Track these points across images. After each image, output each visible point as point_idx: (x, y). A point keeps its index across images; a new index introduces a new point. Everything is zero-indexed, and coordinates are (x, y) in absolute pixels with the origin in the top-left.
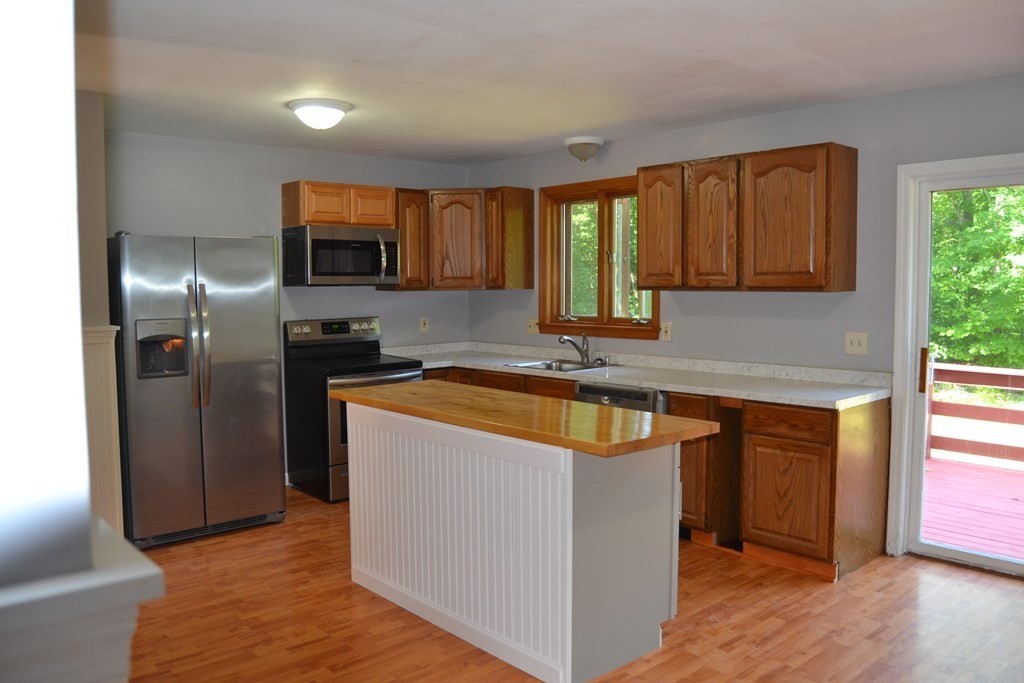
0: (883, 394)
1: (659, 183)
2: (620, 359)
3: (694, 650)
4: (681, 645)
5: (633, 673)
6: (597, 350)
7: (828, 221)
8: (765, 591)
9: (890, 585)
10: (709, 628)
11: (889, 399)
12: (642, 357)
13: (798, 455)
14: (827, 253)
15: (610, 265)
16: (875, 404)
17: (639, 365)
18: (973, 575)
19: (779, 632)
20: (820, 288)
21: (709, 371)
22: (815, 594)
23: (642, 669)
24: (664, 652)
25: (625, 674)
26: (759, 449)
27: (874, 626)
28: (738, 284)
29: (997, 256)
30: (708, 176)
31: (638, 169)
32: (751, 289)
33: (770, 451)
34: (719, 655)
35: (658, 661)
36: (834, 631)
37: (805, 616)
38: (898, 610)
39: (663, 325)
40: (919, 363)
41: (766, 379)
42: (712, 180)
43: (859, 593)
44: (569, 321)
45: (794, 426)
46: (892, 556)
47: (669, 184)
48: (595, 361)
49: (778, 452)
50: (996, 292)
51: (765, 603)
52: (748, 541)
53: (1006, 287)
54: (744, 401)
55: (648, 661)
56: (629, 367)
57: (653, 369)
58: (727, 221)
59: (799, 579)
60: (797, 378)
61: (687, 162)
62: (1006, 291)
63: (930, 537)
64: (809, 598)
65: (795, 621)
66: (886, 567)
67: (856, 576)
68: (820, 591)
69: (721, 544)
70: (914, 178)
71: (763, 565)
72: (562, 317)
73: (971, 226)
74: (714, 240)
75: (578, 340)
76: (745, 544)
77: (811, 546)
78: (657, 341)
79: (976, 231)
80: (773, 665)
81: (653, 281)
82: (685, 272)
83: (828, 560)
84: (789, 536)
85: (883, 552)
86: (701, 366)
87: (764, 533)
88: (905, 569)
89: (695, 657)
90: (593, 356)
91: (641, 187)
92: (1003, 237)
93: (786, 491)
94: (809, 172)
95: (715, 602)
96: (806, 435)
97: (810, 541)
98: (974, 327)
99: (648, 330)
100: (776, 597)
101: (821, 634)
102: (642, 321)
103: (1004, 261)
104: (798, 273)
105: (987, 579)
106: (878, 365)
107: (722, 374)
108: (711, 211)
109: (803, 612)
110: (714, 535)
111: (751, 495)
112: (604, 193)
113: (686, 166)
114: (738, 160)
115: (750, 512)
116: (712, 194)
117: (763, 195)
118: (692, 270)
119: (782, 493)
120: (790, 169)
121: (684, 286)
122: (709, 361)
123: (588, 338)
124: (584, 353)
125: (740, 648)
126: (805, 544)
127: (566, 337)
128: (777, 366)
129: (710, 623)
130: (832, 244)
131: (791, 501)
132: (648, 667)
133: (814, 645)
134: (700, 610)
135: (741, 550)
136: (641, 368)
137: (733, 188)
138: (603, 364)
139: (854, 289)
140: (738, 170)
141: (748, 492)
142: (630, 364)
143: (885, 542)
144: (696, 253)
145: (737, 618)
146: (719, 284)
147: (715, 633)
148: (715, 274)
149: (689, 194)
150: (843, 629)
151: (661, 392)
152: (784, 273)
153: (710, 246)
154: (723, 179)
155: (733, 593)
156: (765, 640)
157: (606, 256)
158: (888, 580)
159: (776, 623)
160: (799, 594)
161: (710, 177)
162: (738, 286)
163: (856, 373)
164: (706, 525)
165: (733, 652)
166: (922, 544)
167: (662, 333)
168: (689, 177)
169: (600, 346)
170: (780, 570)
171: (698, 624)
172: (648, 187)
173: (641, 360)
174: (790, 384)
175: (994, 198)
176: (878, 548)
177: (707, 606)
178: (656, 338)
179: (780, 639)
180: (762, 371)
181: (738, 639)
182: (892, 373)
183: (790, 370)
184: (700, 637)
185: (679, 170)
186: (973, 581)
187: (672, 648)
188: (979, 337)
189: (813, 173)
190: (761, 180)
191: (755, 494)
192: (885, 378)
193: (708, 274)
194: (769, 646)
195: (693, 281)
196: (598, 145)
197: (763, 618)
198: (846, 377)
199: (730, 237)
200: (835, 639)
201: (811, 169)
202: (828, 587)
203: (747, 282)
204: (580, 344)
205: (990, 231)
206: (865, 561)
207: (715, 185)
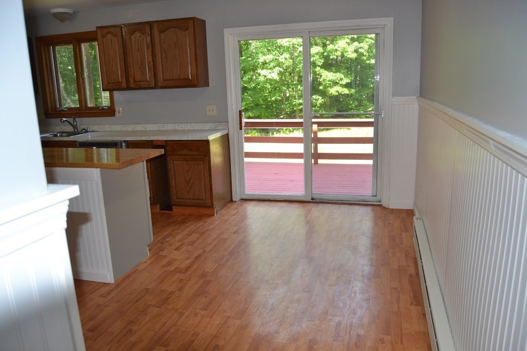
0: (225, 132)
1: (109, 35)
2: (95, 128)
3: (164, 253)
4: (157, 253)
5: (140, 268)
6: (81, 125)
7: (196, 54)
8: (187, 225)
9: (237, 212)
10: (167, 244)
11: (228, 134)
12: (107, 126)
13: (193, 162)
14: (197, 70)
15: (83, 79)
16: (222, 137)
17: (106, 130)
18: (267, 203)
19: (198, 239)
20: (194, 86)
21: (144, 129)
22: (209, 222)
23: (143, 266)
24: (151, 257)
25: (137, 270)
26: (175, 162)
27: (235, 229)
28: (155, 85)
29: (254, 71)
30: (135, 31)
31: (96, 27)
32: (162, 88)
33: (181, 162)
34: (176, 253)
35: (149, 262)
36: (220, 234)
37: (206, 230)
38: (243, 221)
39: (117, 109)
40: (238, 117)
41: (172, 130)
42: (138, 34)
43: (226, 217)
44: (63, 110)
45: (190, 150)
46: (235, 201)
47: (115, 36)
48: (82, 130)
49: (185, 162)
50: (255, 88)
51: (189, 229)
52: (174, 205)
53: (259, 85)
54: (165, 141)
55: (146, 262)
56: (101, 131)
57: (114, 131)
58: (147, 55)
59: (200, 217)
60: (186, 128)
61: (124, 25)
62: (259, 87)
63: (249, 191)
64: (206, 224)
65: (203, 233)
66: (234, 206)
67: (223, 212)
68: (210, 220)
69: (161, 209)
70: (231, 35)
71: (183, 215)
72: (58, 108)
73: (242, 57)
74: (141, 64)
75: (71, 120)
76: (173, 207)
77: (204, 202)
78: (114, 117)
79: (244, 59)
80: (200, 251)
81: (111, 87)
82: (128, 81)
83: (211, 207)
84: (193, 199)
85: (232, 201)
86: (139, 128)
87: (182, 200)
88: (242, 205)
89: (165, 256)
90: (80, 128)
91: (99, 37)
92: (256, 62)
93: (190, 179)
94: (186, 31)
95: (167, 233)
96: (196, 153)
97: (203, 200)
98: (246, 104)
99: (110, 112)
100: (191, 226)
101: (215, 236)
102: (105, 108)
103: (257, 73)
104: (184, 79)
105: (273, 204)
106: (222, 120)
107: (150, 130)
108: (138, 50)
109: (205, 229)
110: (158, 206)
111: (174, 184)
112: (76, 40)
113: (123, 26)
114: (150, 24)
115: (174, 191)
116: (138, 41)
117: (164, 42)
118: (131, 80)
119: (188, 181)
120: (177, 29)
121: (128, 88)
122: (142, 125)
123: (76, 119)
124: (75, 127)
125: (183, 248)
126: (201, 201)
127: (64, 119)
128: (176, 124)
129: (167, 242)
130: (199, 65)
131: (192, 184)
132: (146, 264)
133: (214, 240)
134: (161, 238)
135: (172, 210)
136: (108, 131)
137: (149, 39)
138: (87, 132)
139: (209, 86)
140: (151, 29)
141: (173, 183)
142: (102, 130)
143: (232, 196)
144: (132, 71)
145: (178, 237)
146: (146, 86)
147: (171, 245)
148: (143, 81)
149: (126, 41)
150: (224, 232)
151: (124, 141)
152: (177, 79)
153: (139, 67)
154: (143, 33)
155: (173, 228)
156: (193, 243)
157: (80, 75)
158: (236, 211)
159: (195, 236)
160: (202, 223)
161: (137, 32)
162: (156, 87)
163: (213, 124)
164: (154, 202)
165: (181, 251)
166: (247, 194)
167: (117, 113)
168: (125, 32)
169: (83, 122)
170: (190, 215)
171: (162, 243)
172: (103, 37)
173: (107, 128)
174: (184, 132)
175: (251, 43)
176: (230, 199)
177: (164, 236)
178: (114, 115)
179: (199, 241)
180: (169, 127)
181: (182, 245)
182: (228, 122)
183: (183, 125)
184: (165, 248)
185: (120, 28)
186: (268, 205)
187: (154, 255)
188: (249, 108)
189: (187, 32)
190: (163, 35)
191: (175, 183)
192: (225, 125)
193: (140, 81)
194: (195, 245)
195: (132, 85)
196: (70, 14)
197: (189, 235)
198: (209, 126)
199: (149, 63)
200: (221, 236)
201: (186, 29)
202: (213, 218)
203: (160, 84)
204: (72, 123)
205: (250, 59)
206: (225, 205)
207: (139, 37)
